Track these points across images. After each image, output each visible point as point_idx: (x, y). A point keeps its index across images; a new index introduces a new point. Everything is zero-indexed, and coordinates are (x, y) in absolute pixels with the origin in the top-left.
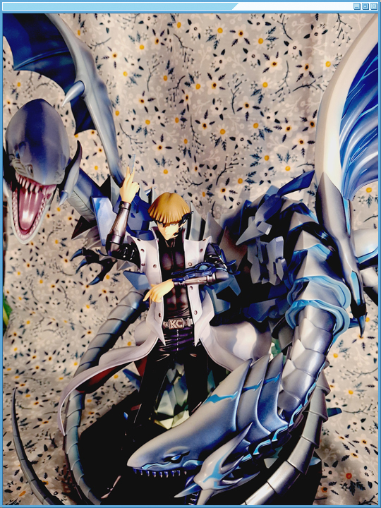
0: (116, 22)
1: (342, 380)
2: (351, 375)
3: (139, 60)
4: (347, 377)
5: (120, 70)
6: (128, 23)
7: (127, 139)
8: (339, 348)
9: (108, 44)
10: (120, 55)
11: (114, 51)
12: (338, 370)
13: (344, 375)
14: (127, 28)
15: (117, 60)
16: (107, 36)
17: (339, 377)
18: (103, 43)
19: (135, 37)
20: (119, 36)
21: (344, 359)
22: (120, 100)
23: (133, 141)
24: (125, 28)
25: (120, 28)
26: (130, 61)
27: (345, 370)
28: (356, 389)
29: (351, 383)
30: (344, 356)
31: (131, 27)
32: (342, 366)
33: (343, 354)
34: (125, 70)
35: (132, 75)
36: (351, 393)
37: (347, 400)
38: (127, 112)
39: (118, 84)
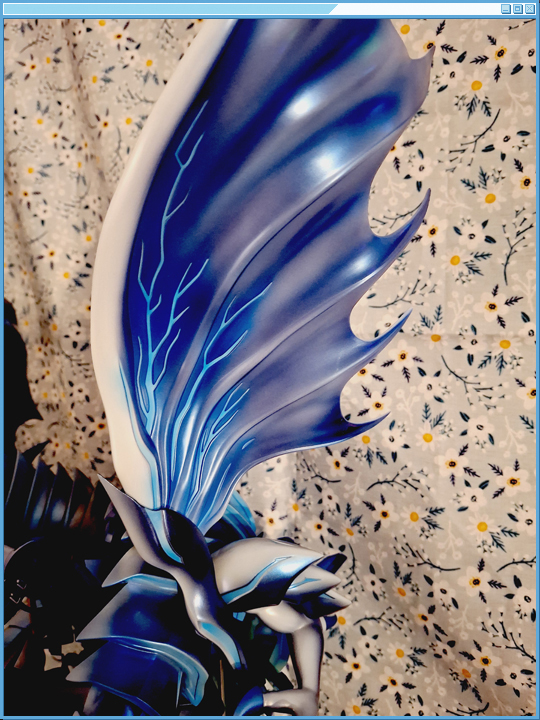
0: (55, 210)
3: (85, 255)
5: (59, 272)
6: (72, 209)
7: (67, 361)
9: (43, 240)
10: (59, 252)
11: (52, 247)
14: (71, 216)
15: (55, 259)
16: (41, 230)
18: (37, 239)
19: (80, 226)
20: (58, 228)
22: (58, 311)
23: (74, 363)
24: (67, 217)
25: (59, 218)
26: (74, 257)
31: (75, 213)
34: (67, 270)
35: (76, 276)
38: (67, 325)
39: (55, 289)
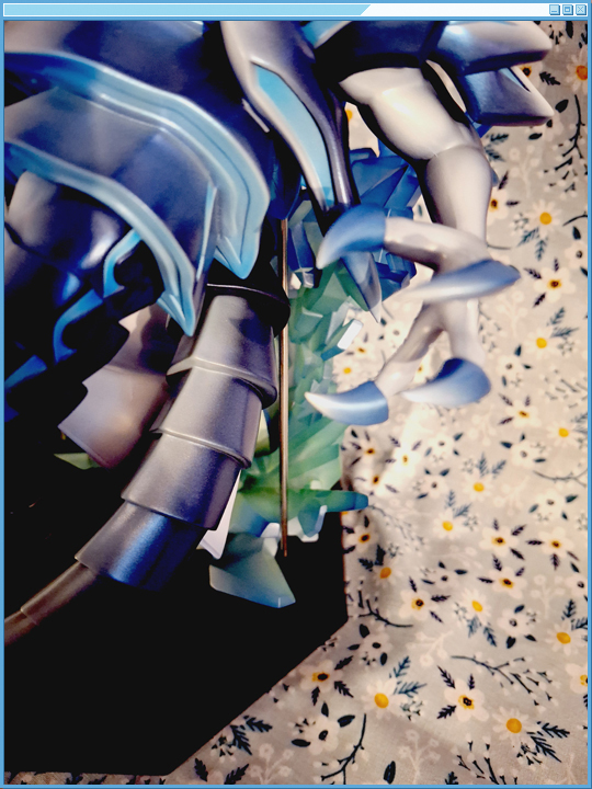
1: (548, 400)
2: (569, 392)
4: (560, 395)
8: (552, 327)
12: (542, 377)
13: (552, 390)
17: (541, 392)
21: (559, 352)
27: (558, 377)
28: (575, 425)
29: (567, 409)
30: (561, 347)
32: (553, 368)
33: (560, 340)
36: (563, 433)
37: (549, 449)
